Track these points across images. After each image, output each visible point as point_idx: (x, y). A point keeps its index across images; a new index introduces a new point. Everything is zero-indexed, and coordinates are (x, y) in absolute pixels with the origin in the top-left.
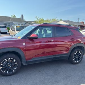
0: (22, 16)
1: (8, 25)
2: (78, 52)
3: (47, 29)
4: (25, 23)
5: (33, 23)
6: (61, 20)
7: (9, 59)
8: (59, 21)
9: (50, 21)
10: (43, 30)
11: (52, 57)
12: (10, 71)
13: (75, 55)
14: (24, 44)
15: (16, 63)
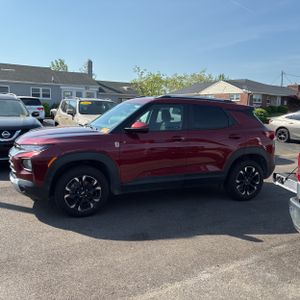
0: (90, 64)
1: (44, 96)
2: (250, 170)
3: (171, 109)
4: (101, 90)
5: (125, 88)
6: (222, 78)
7: (84, 178)
8: (216, 82)
9: (185, 81)
10: (160, 113)
11: (183, 179)
12: (85, 205)
13: (241, 177)
14: (117, 144)
15: (99, 188)
